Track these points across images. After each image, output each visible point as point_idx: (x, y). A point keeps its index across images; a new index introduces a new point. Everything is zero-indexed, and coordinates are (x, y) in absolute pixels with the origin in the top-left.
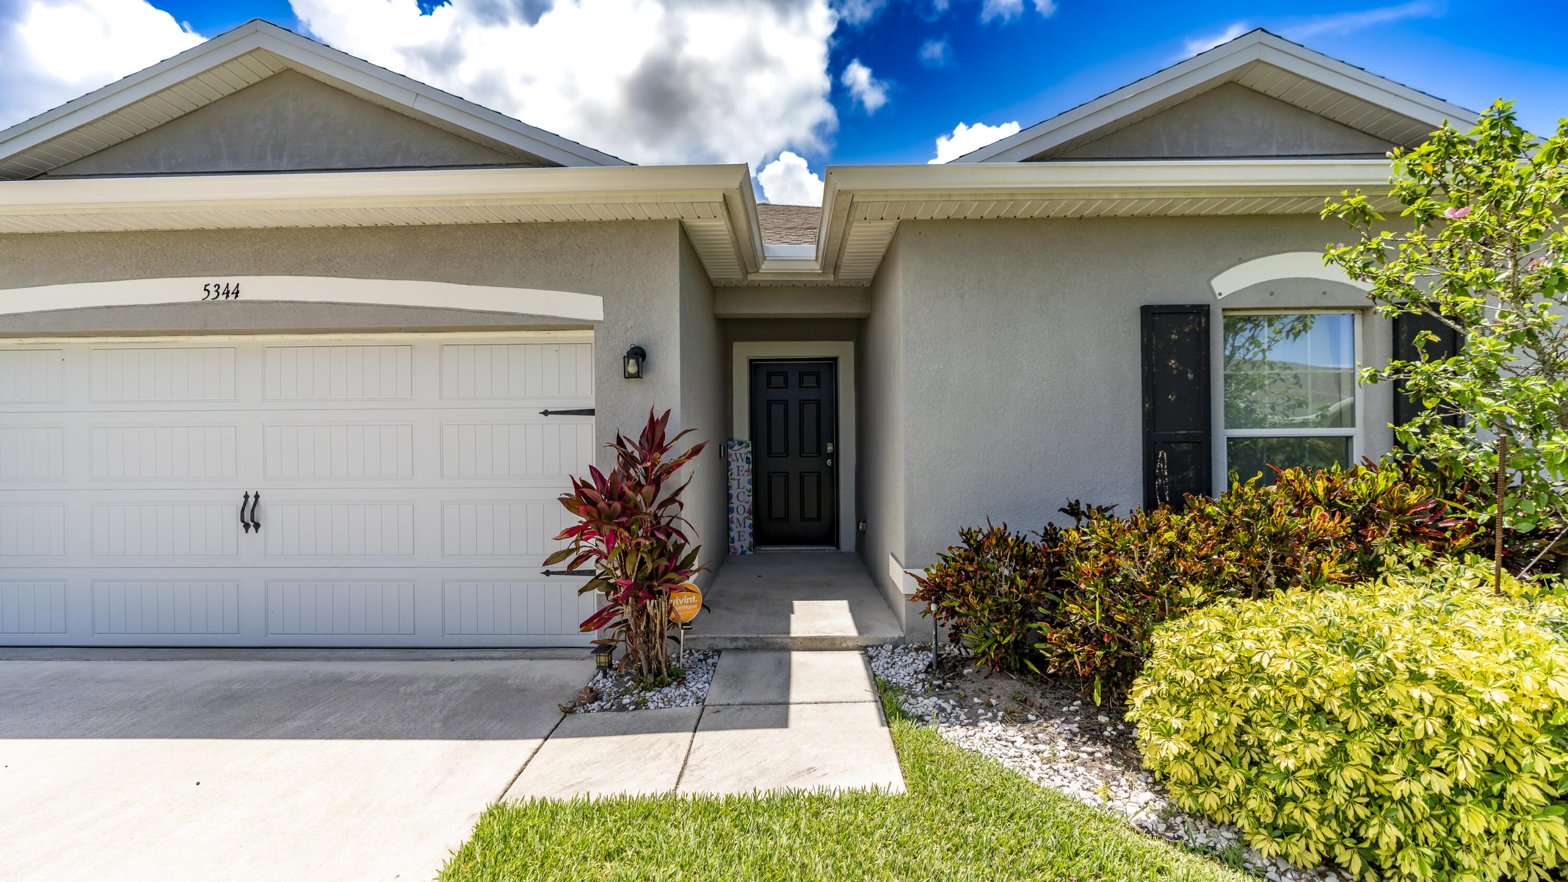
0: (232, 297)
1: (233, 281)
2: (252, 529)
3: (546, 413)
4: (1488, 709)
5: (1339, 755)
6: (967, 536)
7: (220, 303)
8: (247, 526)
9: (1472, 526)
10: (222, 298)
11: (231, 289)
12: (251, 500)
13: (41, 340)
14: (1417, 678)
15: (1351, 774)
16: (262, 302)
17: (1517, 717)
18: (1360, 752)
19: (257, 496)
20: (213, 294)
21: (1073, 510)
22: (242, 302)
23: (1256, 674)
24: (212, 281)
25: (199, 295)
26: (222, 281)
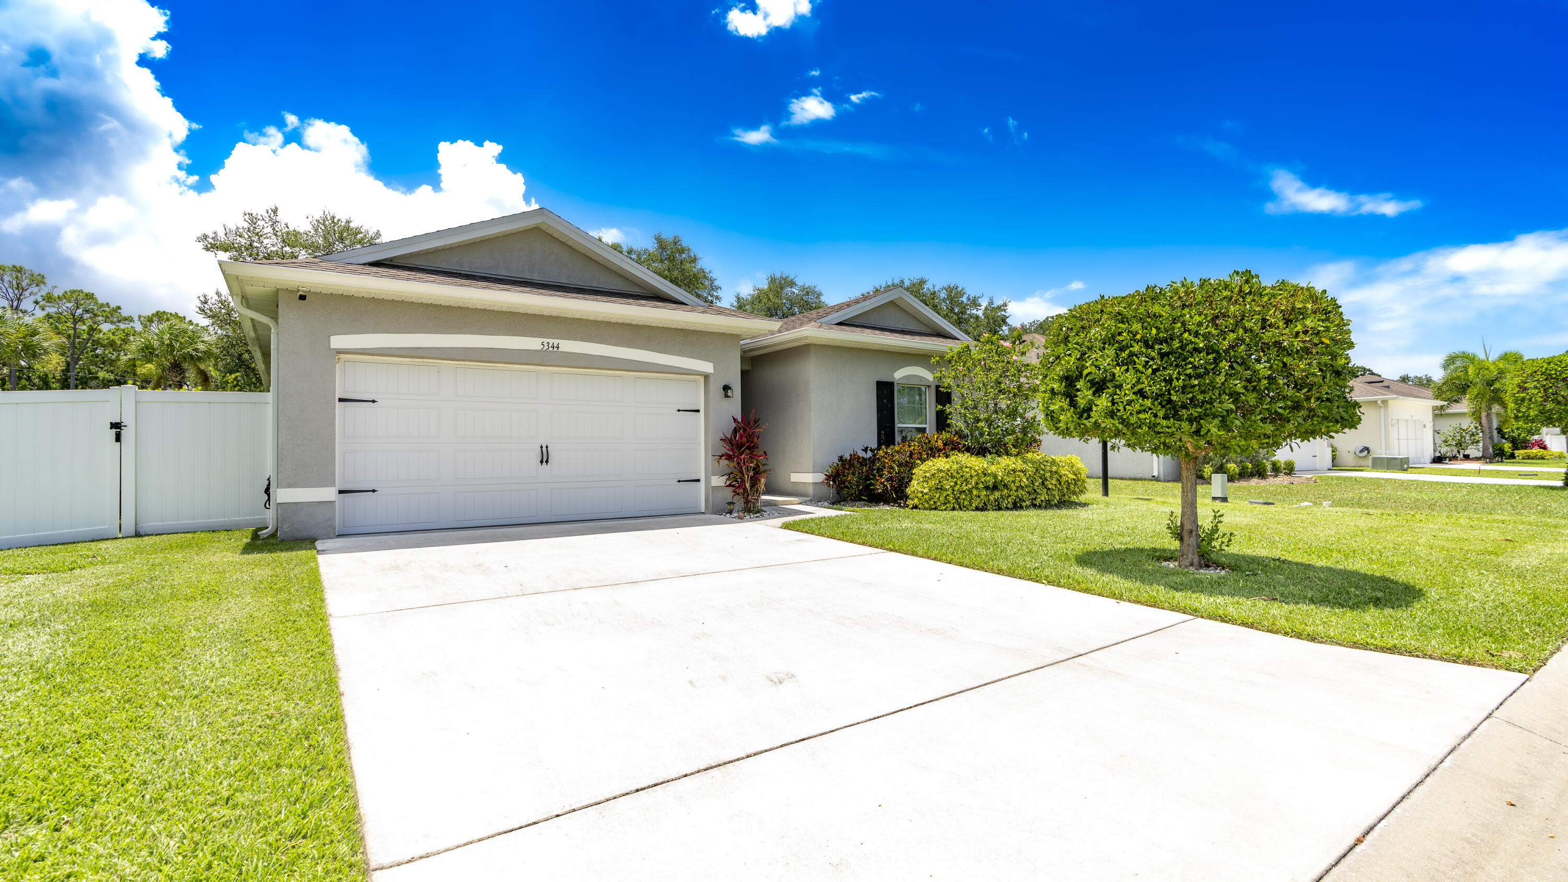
0: (555, 349)
1: (556, 342)
2: (544, 463)
3: (679, 411)
4: (976, 471)
5: (956, 483)
6: (841, 459)
7: (550, 351)
8: (542, 462)
9: (964, 445)
10: (551, 349)
11: (555, 345)
12: (544, 449)
13: (425, 360)
14: (966, 467)
15: (958, 487)
16: (570, 353)
17: (980, 472)
18: (959, 482)
19: (547, 447)
20: (546, 347)
21: (865, 450)
22: (562, 352)
23: (941, 471)
24: (546, 340)
25: (540, 347)
26: (551, 341)
